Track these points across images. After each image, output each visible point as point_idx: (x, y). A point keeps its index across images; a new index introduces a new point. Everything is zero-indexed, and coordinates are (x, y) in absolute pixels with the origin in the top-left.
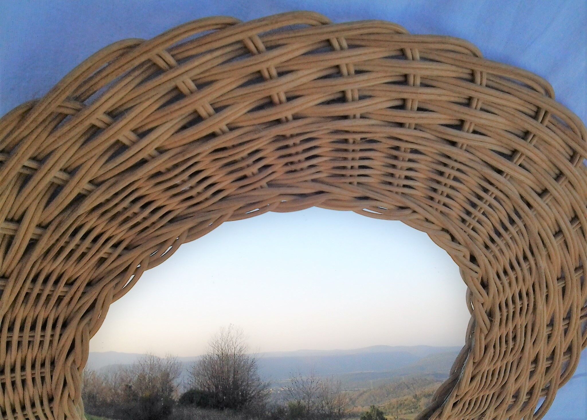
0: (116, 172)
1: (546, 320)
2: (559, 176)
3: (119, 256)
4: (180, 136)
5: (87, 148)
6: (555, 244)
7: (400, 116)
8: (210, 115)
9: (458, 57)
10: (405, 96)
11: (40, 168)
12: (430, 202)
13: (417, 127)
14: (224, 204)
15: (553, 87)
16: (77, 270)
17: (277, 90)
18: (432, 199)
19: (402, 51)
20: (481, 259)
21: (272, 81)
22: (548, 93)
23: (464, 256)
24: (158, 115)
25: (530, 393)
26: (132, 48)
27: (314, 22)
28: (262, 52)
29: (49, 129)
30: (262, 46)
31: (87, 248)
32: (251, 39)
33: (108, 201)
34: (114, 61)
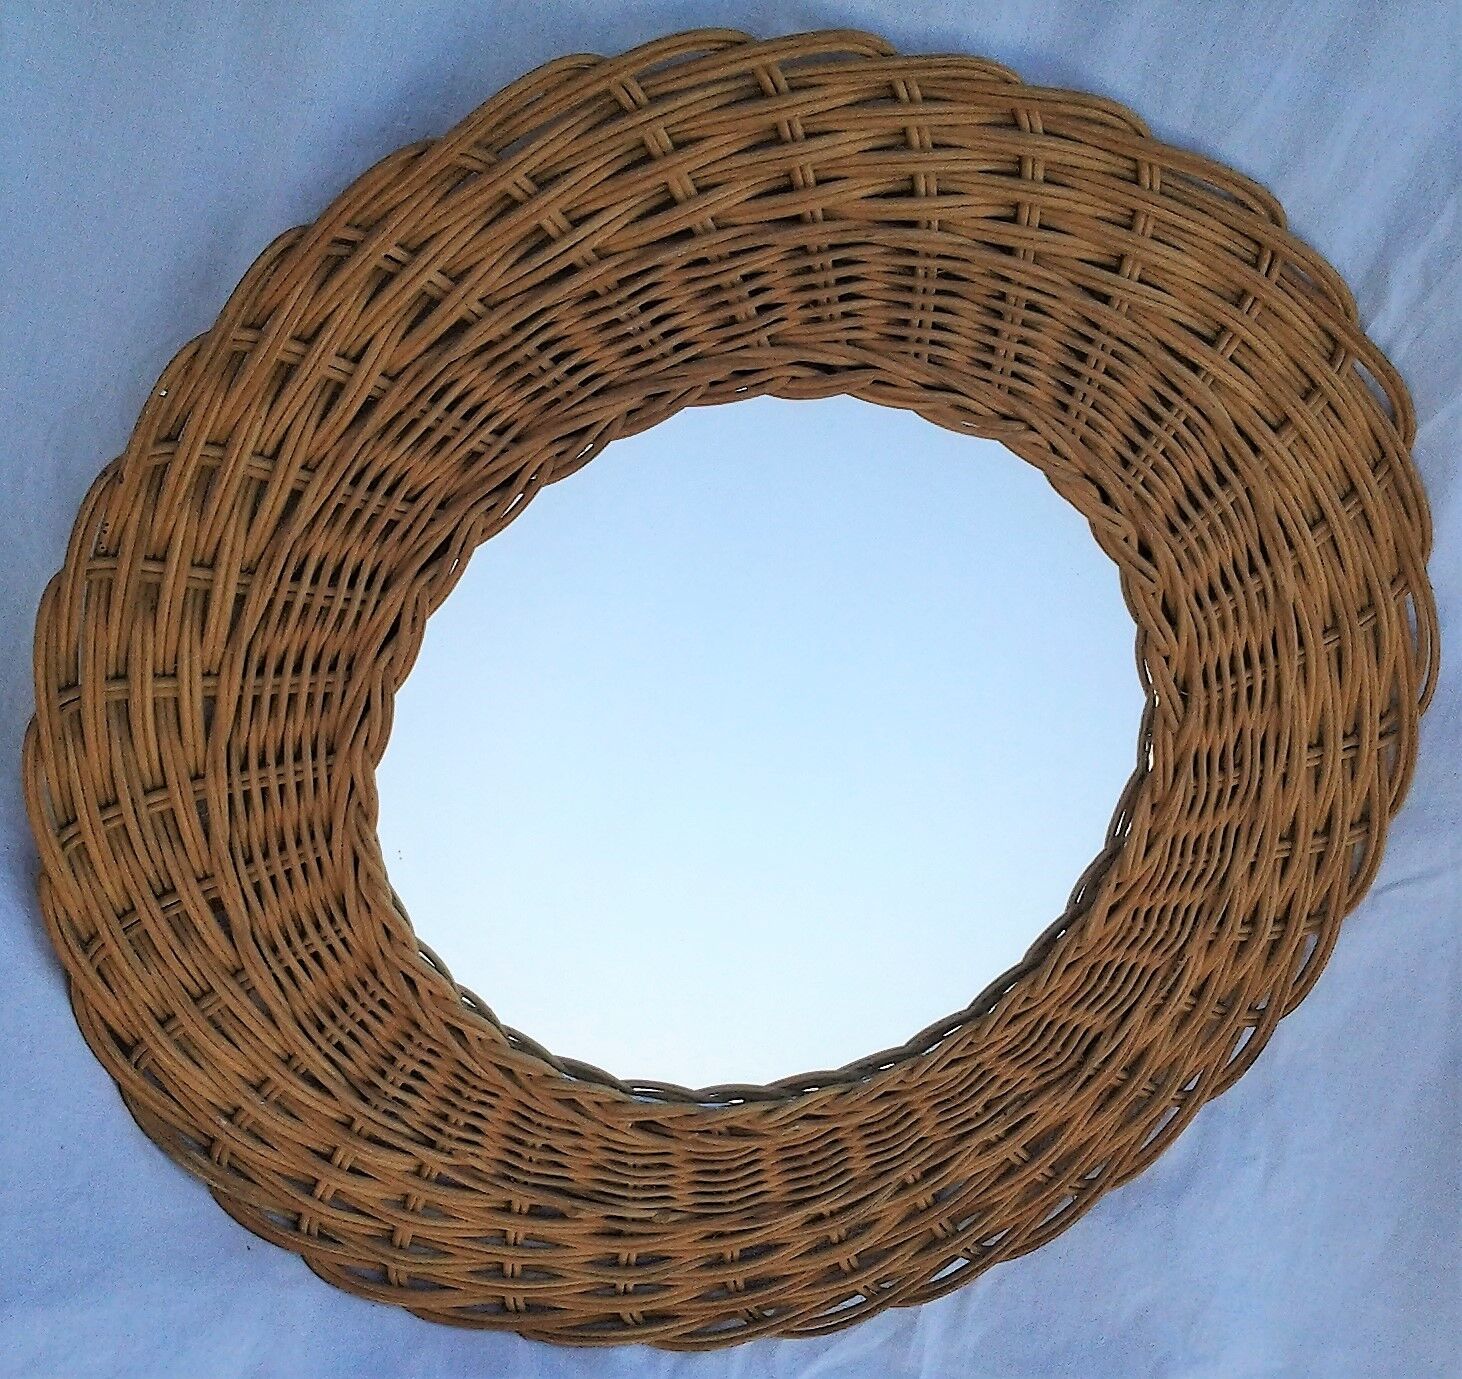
0: (529, 283)
1: (1306, 729)
2: (1310, 391)
3: (503, 451)
4: (636, 230)
5: (491, 233)
6: (1311, 543)
7: (1007, 234)
8: (689, 198)
9: (1110, 134)
10: (1019, 196)
11: (411, 261)
12: (1061, 415)
13: (1038, 259)
14: (695, 368)
15: (1285, 206)
16: (430, 468)
17: (801, 161)
18: (1065, 407)
19: (1013, 114)
20: (1162, 551)
21: (795, 145)
22: (1275, 219)
23: (1126, 540)
24: (609, 187)
25: (1284, 919)
26: (581, 70)
27: (869, 51)
28: (783, 93)
29: (439, 194)
30: (783, 85)
31: (453, 428)
32: (767, 68)
33: (504, 338)
34: (557, 88)
